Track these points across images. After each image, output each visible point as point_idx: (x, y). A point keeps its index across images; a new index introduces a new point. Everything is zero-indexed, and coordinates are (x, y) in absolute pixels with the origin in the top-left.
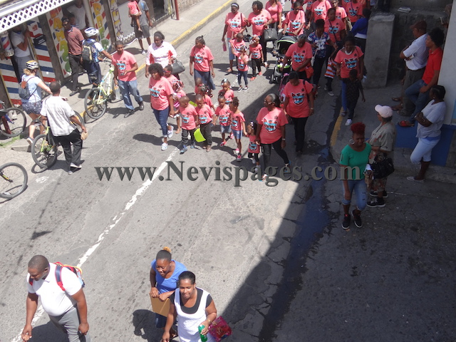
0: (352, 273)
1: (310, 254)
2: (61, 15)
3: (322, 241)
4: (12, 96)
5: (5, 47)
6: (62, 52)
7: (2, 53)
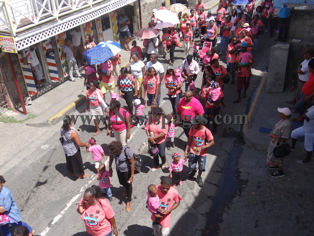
0: (255, 225)
1: (226, 209)
3: (235, 200)
4: (29, 89)
5: (27, 57)
6: (64, 60)
7: (25, 61)
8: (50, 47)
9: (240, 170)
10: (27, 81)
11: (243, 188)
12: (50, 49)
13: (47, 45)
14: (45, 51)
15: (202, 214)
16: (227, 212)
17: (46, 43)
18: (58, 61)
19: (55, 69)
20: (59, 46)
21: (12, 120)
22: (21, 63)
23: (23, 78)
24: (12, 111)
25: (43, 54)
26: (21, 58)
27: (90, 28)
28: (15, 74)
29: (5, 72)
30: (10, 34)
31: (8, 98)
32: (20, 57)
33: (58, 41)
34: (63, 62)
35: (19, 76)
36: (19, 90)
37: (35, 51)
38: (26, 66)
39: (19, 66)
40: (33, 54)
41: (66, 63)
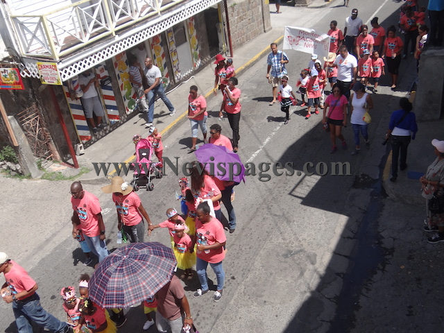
0: (408, 313)
1: (364, 291)
2: (125, 58)
3: (376, 277)
4: (80, 133)
5: (76, 88)
6: (126, 90)
7: (72, 95)
8: (106, 73)
9: (382, 234)
10: (77, 122)
11: (387, 259)
12: (106, 76)
13: (102, 71)
15: (329, 299)
16: (366, 294)
17: (100, 68)
18: (118, 92)
19: (113, 103)
20: (117, 72)
21: (58, 177)
22: (68, 98)
23: (71, 119)
24: (58, 165)
26: (68, 91)
27: (159, 44)
28: (60, 113)
29: (47, 112)
30: (51, 59)
31: (53, 146)
32: (66, 90)
33: (116, 65)
34: (124, 93)
35: (65, 117)
36: (67, 136)
38: (74, 102)
39: (66, 102)
41: (129, 95)
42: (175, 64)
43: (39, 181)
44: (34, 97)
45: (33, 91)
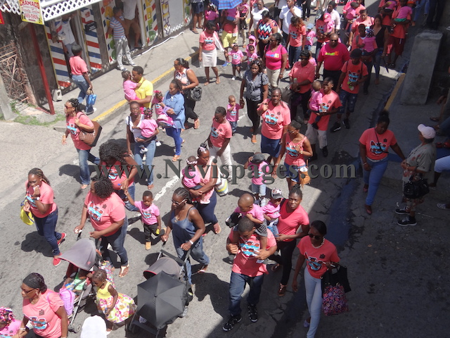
0: (369, 290)
3: (343, 254)
4: (59, 78)
5: (57, 31)
6: (111, 39)
7: (54, 36)
8: (91, 18)
9: (354, 212)
10: (57, 66)
11: (356, 237)
12: (91, 22)
13: (87, 15)
14: (84, 24)
17: (86, 11)
18: (102, 40)
19: (97, 51)
20: (103, 18)
21: (33, 121)
22: (49, 40)
23: (50, 62)
24: (34, 109)
25: (80, 27)
26: (49, 32)
28: (39, 54)
29: (25, 51)
31: (29, 89)
32: (47, 30)
33: (103, 10)
34: (108, 41)
35: (45, 59)
36: (45, 79)
37: (69, 22)
38: (55, 45)
39: (46, 43)
40: (67, 27)
41: (113, 44)
42: (166, 17)
43: (12, 124)
44: (12, 34)
45: (12, 28)
